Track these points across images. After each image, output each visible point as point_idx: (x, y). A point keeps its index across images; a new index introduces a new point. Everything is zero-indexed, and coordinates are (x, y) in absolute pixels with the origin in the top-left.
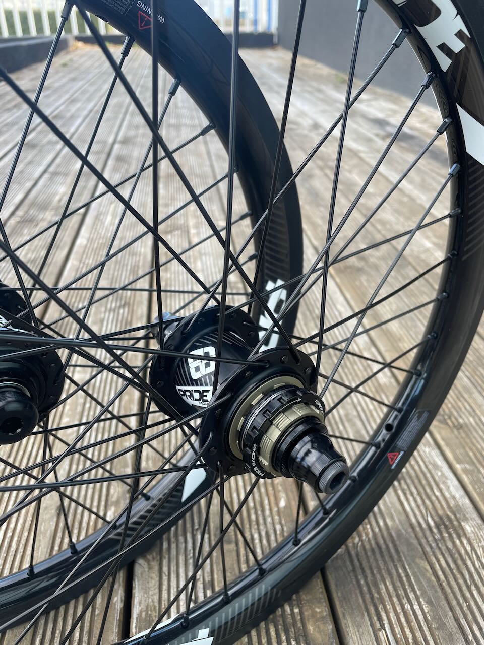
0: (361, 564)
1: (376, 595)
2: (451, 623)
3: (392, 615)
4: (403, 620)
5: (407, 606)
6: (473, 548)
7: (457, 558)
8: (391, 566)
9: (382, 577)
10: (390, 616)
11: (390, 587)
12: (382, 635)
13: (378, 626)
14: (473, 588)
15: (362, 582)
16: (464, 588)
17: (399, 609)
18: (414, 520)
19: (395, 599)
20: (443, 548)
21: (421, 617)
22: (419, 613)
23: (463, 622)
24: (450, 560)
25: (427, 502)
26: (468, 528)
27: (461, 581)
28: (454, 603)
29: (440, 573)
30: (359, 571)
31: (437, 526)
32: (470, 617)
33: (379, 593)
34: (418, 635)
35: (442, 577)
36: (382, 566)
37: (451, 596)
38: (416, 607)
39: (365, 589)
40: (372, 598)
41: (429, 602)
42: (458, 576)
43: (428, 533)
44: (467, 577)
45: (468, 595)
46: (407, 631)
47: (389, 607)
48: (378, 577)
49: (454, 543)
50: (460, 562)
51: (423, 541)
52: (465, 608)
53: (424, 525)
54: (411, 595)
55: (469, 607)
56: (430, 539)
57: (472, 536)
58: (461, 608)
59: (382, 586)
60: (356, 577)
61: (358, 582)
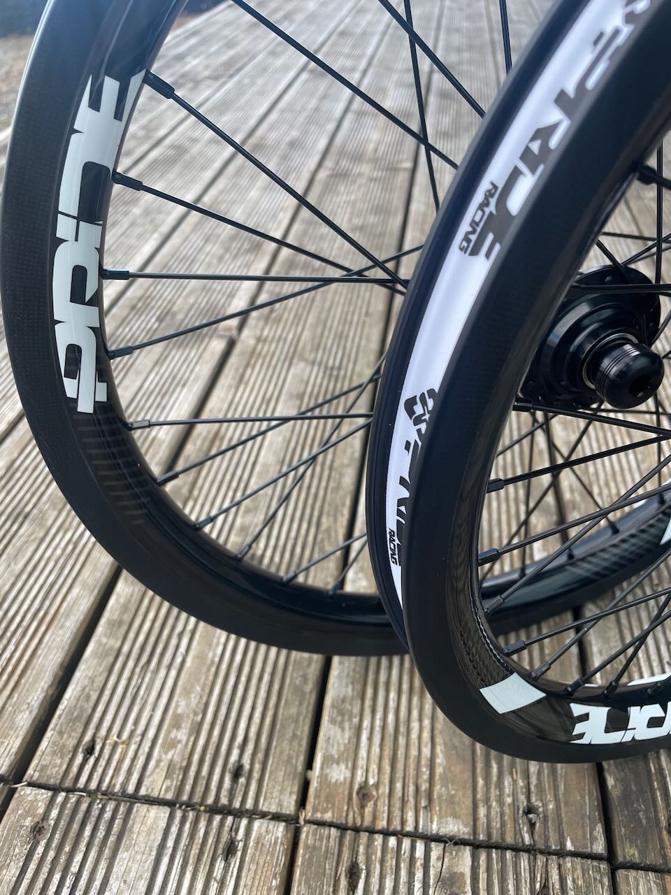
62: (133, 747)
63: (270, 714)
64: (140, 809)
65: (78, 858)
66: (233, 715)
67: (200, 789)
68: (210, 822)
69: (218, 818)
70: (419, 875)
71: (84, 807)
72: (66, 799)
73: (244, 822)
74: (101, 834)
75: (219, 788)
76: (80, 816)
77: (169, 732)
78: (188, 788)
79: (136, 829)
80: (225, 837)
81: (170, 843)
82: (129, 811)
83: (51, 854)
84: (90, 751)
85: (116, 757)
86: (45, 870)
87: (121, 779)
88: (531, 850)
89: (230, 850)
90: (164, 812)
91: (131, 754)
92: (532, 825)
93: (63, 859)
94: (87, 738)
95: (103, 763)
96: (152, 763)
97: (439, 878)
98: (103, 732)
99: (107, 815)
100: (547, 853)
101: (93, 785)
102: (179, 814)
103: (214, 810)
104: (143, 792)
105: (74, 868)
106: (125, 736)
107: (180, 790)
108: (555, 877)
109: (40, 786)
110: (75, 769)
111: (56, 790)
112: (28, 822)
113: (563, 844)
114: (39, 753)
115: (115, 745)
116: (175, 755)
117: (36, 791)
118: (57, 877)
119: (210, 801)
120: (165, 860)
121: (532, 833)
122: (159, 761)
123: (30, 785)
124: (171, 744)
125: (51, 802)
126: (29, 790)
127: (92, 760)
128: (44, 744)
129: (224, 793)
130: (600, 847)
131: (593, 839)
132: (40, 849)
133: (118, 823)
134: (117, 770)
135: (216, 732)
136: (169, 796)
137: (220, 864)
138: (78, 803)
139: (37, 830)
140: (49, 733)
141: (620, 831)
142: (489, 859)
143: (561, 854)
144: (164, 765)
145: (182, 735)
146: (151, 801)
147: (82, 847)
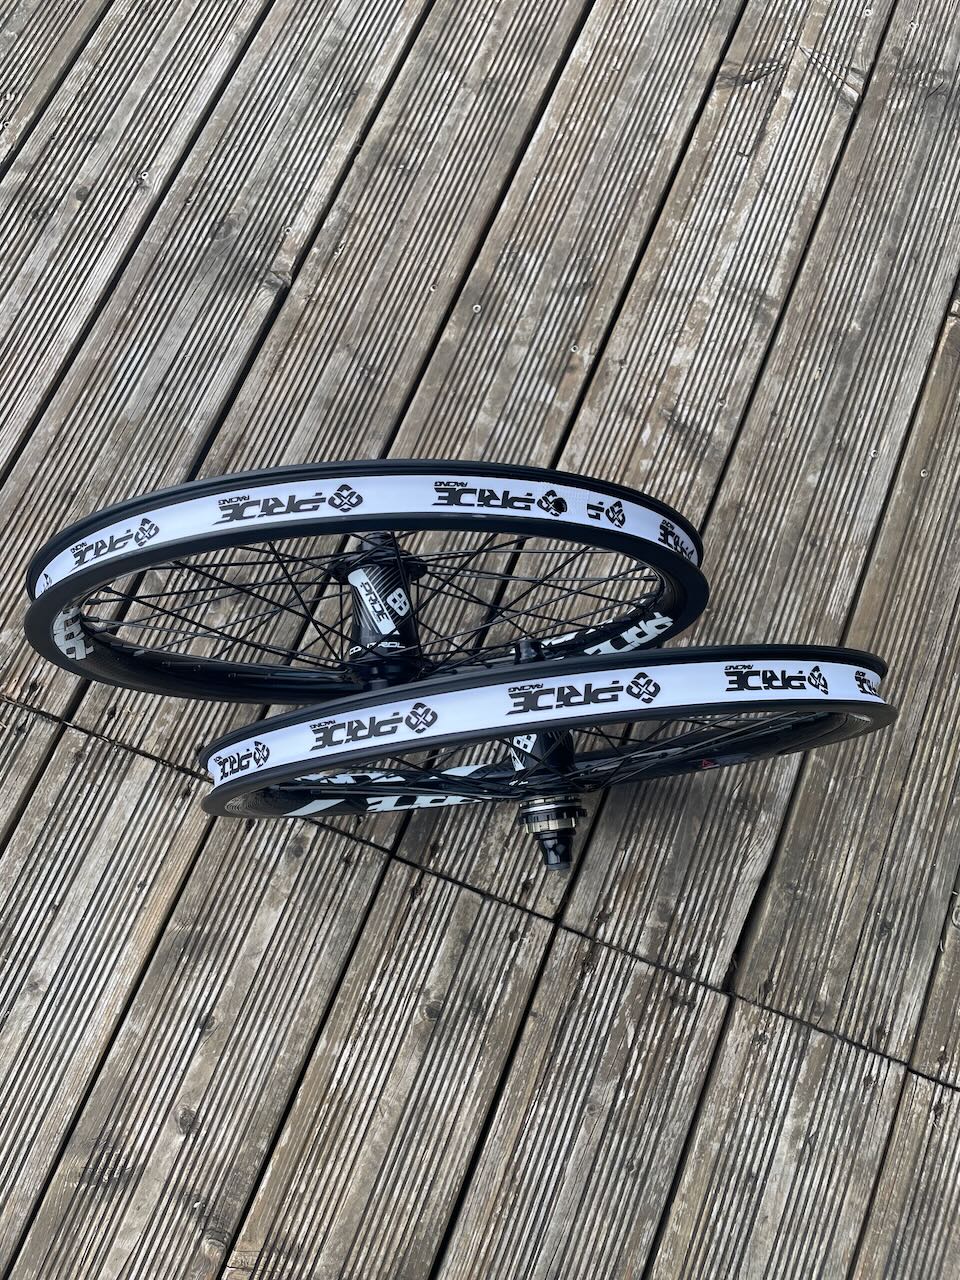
0: (644, 795)
1: (638, 824)
2: (679, 877)
3: (639, 845)
4: (645, 853)
5: (657, 846)
6: (751, 836)
7: (729, 834)
8: (668, 811)
9: (654, 813)
10: (637, 845)
11: (654, 826)
12: (621, 854)
13: (623, 846)
14: (721, 864)
15: (635, 809)
16: (714, 860)
17: (648, 844)
18: (721, 784)
19: (651, 836)
20: (726, 821)
21: (660, 860)
22: (662, 856)
23: (690, 882)
24: (722, 833)
25: (749, 775)
26: (763, 818)
27: (716, 854)
28: (695, 865)
29: (704, 838)
30: (638, 799)
31: (737, 801)
32: (698, 882)
33: (642, 825)
34: (648, 870)
35: (703, 842)
36: (661, 805)
37: (697, 859)
38: (663, 851)
39: (633, 815)
40: (633, 825)
41: (676, 854)
42: (717, 849)
43: (723, 802)
44: (724, 854)
45: (712, 866)
46: (642, 862)
47: (642, 838)
48: (651, 812)
49: (738, 822)
50: (729, 840)
51: (714, 806)
52: (701, 873)
53: (727, 793)
54: (666, 840)
55: (704, 875)
56: (722, 807)
57: (759, 825)
58: (697, 872)
59: (648, 821)
60: (633, 802)
61: (632, 807)
62: (139, 718)
63: (228, 718)
64: (139, 758)
65: (101, 778)
66: (204, 713)
67: (176, 755)
68: (177, 776)
69: (183, 775)
70: (285, 833)
71: (106, 749)
72: (96, 742)
73: (197, 781)
74: (115, 767)
75: (188, 757)
76: (103, 754)
77: (162, 714)
78: (168, 753)
79: (135, 769)
80: (185, 786)
81: (154, 782)
82: (133, 758)
83: (86, 772)
84: (112, 713)
85: (128, 722)
86: (82, 780)
87: (130, 737)
88: (351, 837)
89: (187, 793)
90: (153, 764)
91: (137, 723)
92: (359, 822)
93: (92, 777)
94: (111, 705)
95: (119, 724)
96: (149, 732)
97: (296, 837)
98: (121, 703)
99: (120, 757)
100: (359, 840)
101: (113, 737)
102: (161, 767)
103: (182, 769)
104: (142, 748)
105: (99, 782)
106: (135, 709)
107: (164, 753)
108: (357, 853)
109: (81, 730)
110: (102, 724)
111: (90, 734)
112: (73, 750)
113: (369, 838)
114: (80, 708)
115: (128, 715)
116: (164, 730)
117: (78, 732)
118: (88, 785)
119: (180, 764)
120: (150, 791)
121: (356, 828)
122: (153, 732)
123: (75, 727)
124: (162, 723)
125: (88, 740)
126: (74, 731)
127: (113, 721)
128: (84, 703)
129: (189, 761)
130: (388, 846)
131: (387, 840)
132: (80, 768)
133: (125, 763)
134: (128, 731)
135: (191, 723)
136: (157, 755)
137: (179, 800)
138: (103, 746)
139: (78, 756)
140: (87, 696)
141: (405, 840)
142: (326, 834)
143: (367, 842)
144: (156, 735)
145: (170, 718)
146: (145, 755)
147: (104, 772)
